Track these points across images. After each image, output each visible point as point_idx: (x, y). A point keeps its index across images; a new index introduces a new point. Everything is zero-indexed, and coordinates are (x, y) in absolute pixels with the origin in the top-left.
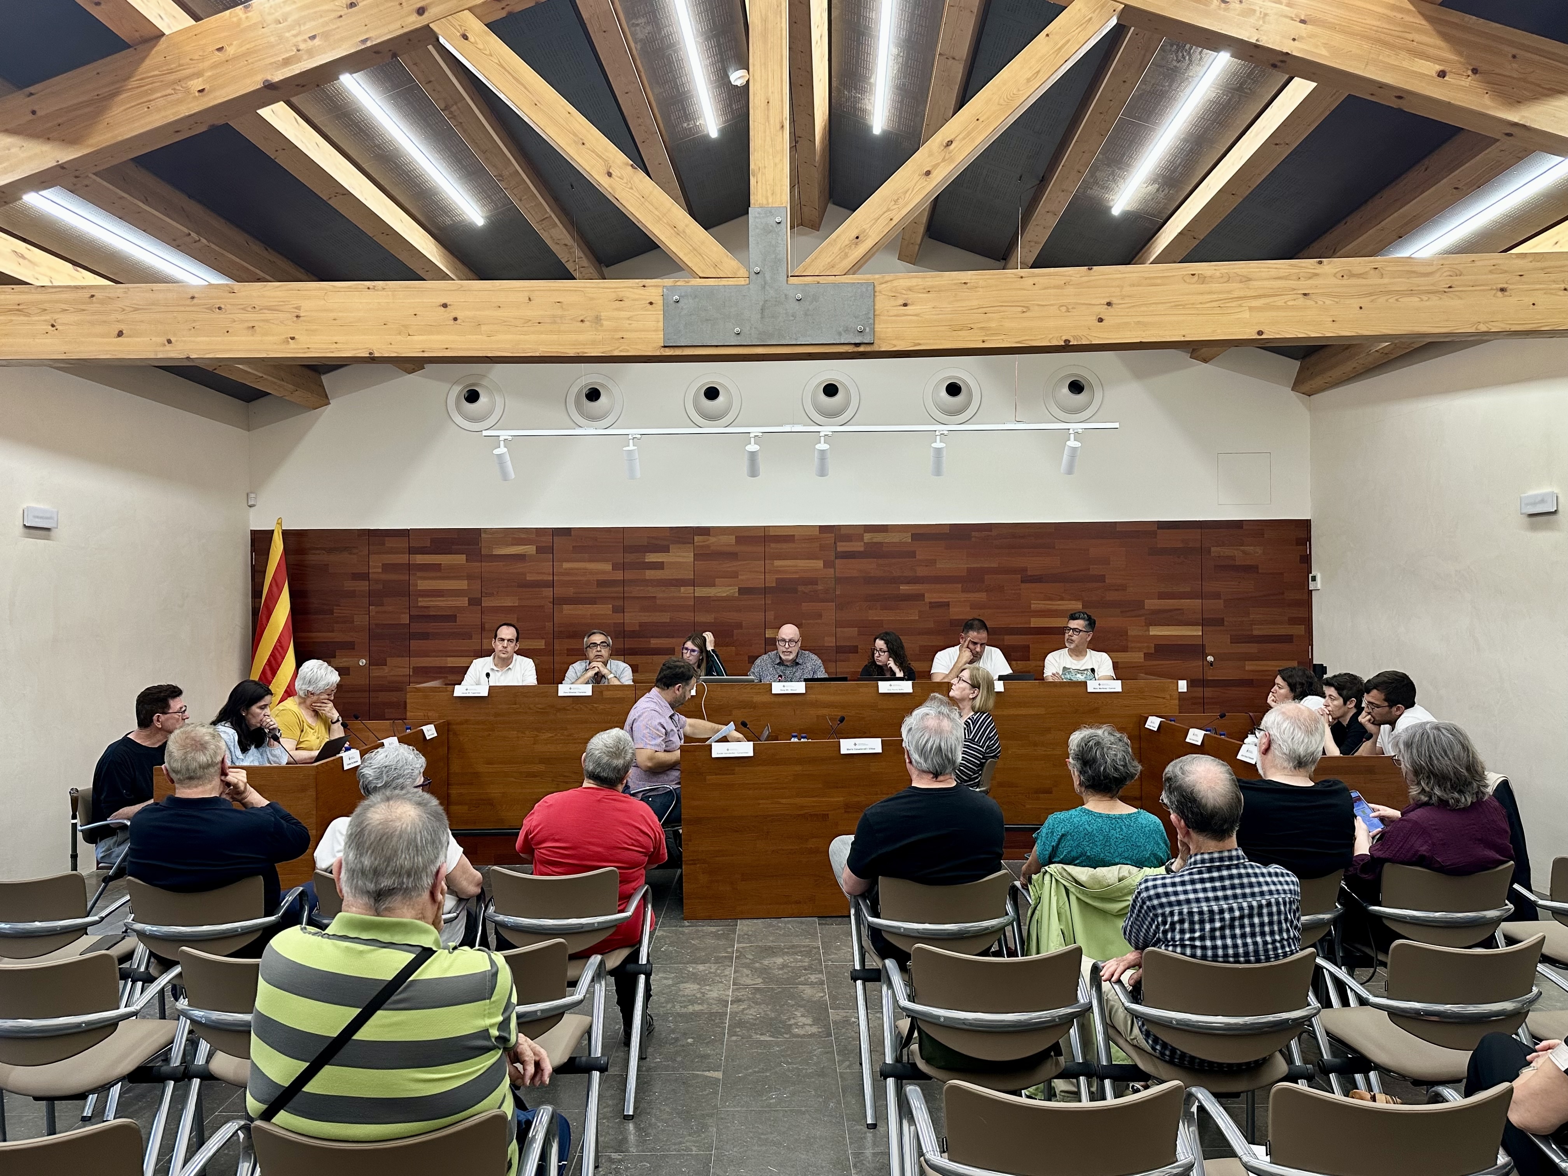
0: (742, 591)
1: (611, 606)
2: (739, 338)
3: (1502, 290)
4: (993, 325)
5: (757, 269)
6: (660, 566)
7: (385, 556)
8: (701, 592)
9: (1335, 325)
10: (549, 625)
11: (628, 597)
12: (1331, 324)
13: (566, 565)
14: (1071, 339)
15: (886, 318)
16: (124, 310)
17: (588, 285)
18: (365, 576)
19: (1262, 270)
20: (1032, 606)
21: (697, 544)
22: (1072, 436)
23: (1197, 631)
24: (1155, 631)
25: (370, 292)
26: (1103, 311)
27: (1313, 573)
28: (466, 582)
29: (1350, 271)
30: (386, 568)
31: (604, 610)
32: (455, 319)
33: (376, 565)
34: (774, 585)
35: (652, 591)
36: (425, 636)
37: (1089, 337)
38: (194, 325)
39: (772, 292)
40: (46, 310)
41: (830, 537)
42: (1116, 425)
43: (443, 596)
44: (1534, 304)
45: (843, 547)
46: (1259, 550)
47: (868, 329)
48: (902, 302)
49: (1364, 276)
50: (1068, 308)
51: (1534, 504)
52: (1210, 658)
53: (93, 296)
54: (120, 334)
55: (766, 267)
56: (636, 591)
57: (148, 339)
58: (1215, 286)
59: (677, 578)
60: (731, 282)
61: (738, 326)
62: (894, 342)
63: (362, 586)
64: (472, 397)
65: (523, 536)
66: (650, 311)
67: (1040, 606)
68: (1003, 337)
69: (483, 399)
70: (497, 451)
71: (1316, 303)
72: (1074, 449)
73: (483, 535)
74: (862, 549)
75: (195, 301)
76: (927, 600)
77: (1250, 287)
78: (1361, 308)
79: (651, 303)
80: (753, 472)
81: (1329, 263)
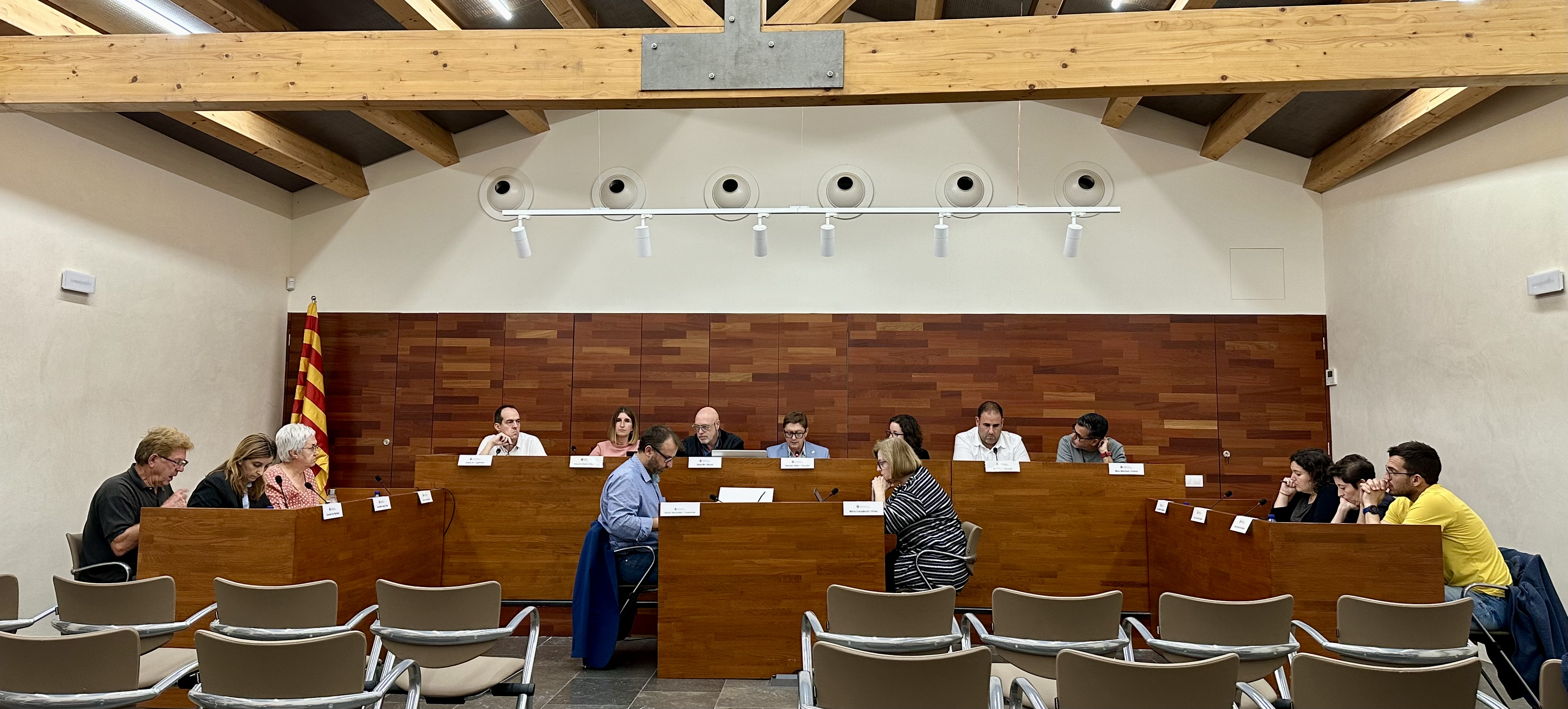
0: (755, 377)
1: (628, 390)
2: (713, 82)
3: (1468, 36)
4: (959, 70)
5: (732, 18)
6: (676, 351)
7: (414, 339)
8: (716, 377)
9: (1299, 70)
10: (567, 407)
11: (644, 381)
12: (1295, 69)
13: (585, 350)
14: (1036, 84)
15: (856, 64)
16: (139, 58)
17: (571, 34)
18: (393, 358)
19: (1225, 17)
20: (1044, 397)
21: (714, 330)
22: (1074, 220)
23: (1211, 426)
24: (1169, 425)
25: (368, 41)
26: (1068, 57)
27: (1330, 369)
28: (489, 365)
29: (1313, 18)
30: (415, 350)
31: (621, 393)
32: (445, 65)
33: (404, 349)
34: (787, 371)
35: (667, 376)
36: (448, 417)
37: (1053, 82)
38: (202, 72)
39: (746, 39)
40: (68, 58)
41: (843, 326)
42: (1118, 209)
43: (466, 378)
44: (1501, 49)
45: (856, 335)
46: (1274, 345)
47: (837, 75)
48: (871, 49)
49: (1327, 23)
50: (1033, 55)
51: (1540, 284)
52: (1227, 454)
53: (112, 45)
54: (135, 79)
55: (740, 16)
56: (652, 376)
57: (160, 84)
58: (1178, 33)
59: (692, 363)
60: (707, 30)
61: (713, 71)
62: (863, 87)
63: (391, 367)
64: (503, 188)
65: (545, 321)
66: (630, 57)
67: (1051, 397)
68: (969, 82)
69: (513, 191)
70: (514, 230)
71: (1280, 48)
72: (1076, 232)
73: (507, 320)
74: (875, 338)
75: (205, 49)
76: (939, 389)
77: (1214, 33)
78: (1325, 53)
79: (630, 51)
80: (760, 252)
81: (1292, 11)
